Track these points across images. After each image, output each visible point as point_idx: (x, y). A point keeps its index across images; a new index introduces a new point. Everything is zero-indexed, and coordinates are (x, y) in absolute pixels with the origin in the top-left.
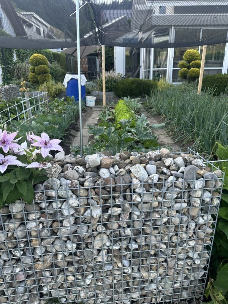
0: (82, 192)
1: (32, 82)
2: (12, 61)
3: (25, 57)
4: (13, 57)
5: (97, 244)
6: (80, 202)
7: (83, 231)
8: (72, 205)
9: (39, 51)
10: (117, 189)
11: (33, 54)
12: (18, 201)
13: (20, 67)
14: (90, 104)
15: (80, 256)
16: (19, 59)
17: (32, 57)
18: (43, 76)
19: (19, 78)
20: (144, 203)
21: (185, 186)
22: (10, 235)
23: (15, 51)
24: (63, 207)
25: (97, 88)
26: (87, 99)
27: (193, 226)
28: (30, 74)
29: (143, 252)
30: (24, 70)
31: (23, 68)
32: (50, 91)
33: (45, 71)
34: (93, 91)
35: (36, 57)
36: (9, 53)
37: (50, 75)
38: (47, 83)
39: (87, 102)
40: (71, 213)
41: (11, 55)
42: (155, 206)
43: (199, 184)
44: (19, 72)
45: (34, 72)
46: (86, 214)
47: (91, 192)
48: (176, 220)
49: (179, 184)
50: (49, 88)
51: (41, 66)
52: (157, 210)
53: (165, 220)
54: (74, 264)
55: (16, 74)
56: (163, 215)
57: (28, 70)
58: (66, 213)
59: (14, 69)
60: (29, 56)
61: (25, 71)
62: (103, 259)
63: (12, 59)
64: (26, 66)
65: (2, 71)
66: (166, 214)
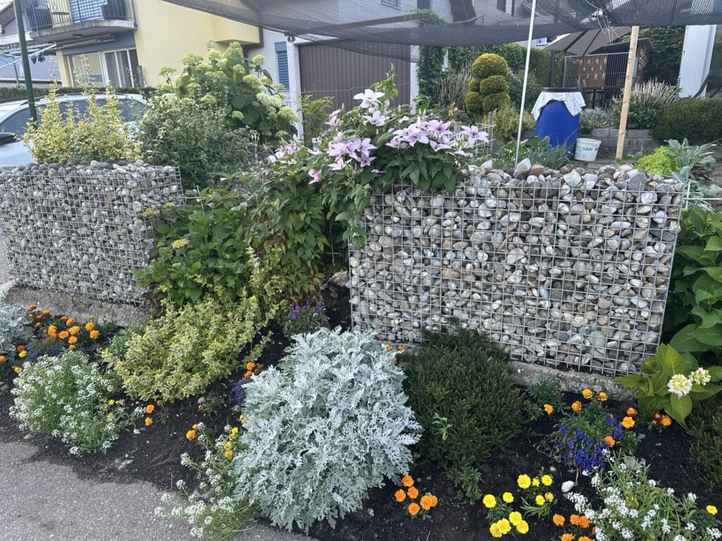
0: (502, 193)
1: (471, 110)
2: (439, 71)
3: (465, 61)
4: (442, 63)
5: (511, 259)
6: (498, 204)
7: (497, 239)
8: (490, 206)
9: (494, 47)
10: (542, 194)
11: (481, 55)
12: (440, 195)
13: (452, 82)
14: (584, 156)
15: (491, 269)
16: (453, 67)
17: (477, 61)
18: (492, 97)
19: (448, 103)
20: (572, 215)
21: (628, 198)
22: (426, 230)
23: (447, 51)
24: (480, 208)
25: (609, 121)
26: (578, 145)
27: (638, 256)
28: (469, 95)
29: (566, 282)
30: (458, 88)
31: (458, 83)
32: (502, 127)
33: (499, 88)
34: (597, 128)
35: (486, 59)
36: (437, 56)
37: (507, 95)
38: (499, 112)
39: (577, 151)
40: (488, 216)
41: (440, 59)
42: (586, 220)
43: (647, 198)
44: (448, 91)
45: (477, 90)
46: (502, 219)
47: (512, 194)
48: (614, 243)
49: (619, 194)
50: (500, 121)
51: (492, 77)
52: (589, 226)
53: (599, 240)
54: (482, 279)
55: (443, 95)
56: (595, 234)
57: (467, 87)
58: (482, 213)
59: (441, 86)
60: (472, 59)
61: (461, 89)
62: (515, 279)
63: (441, 67)
64: (463, 79)
65: (418, 90)
66: (600, 232)
